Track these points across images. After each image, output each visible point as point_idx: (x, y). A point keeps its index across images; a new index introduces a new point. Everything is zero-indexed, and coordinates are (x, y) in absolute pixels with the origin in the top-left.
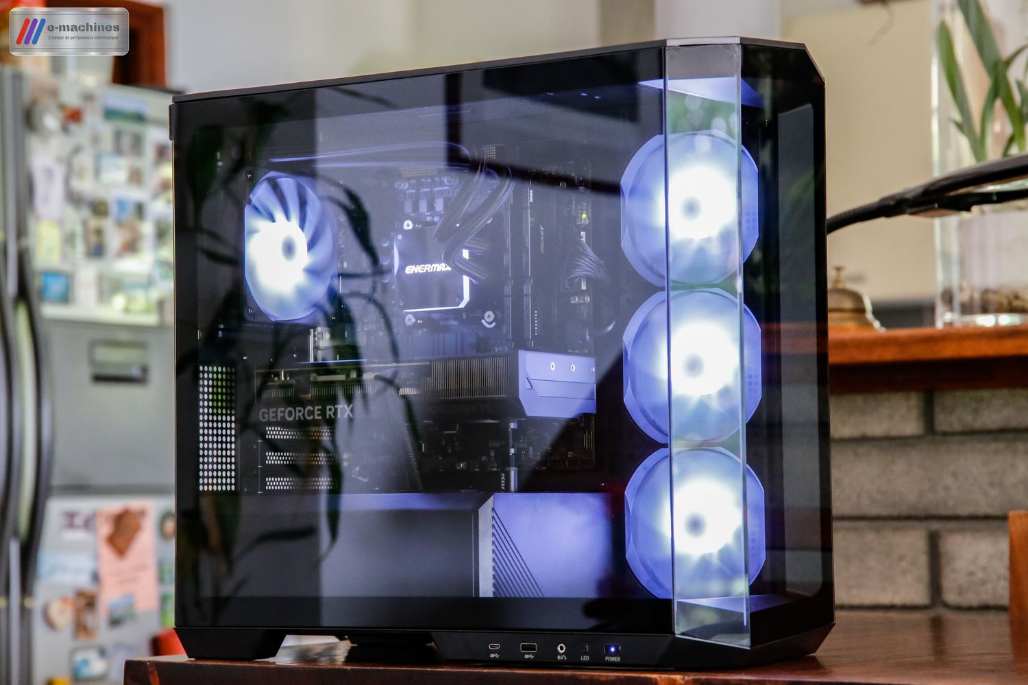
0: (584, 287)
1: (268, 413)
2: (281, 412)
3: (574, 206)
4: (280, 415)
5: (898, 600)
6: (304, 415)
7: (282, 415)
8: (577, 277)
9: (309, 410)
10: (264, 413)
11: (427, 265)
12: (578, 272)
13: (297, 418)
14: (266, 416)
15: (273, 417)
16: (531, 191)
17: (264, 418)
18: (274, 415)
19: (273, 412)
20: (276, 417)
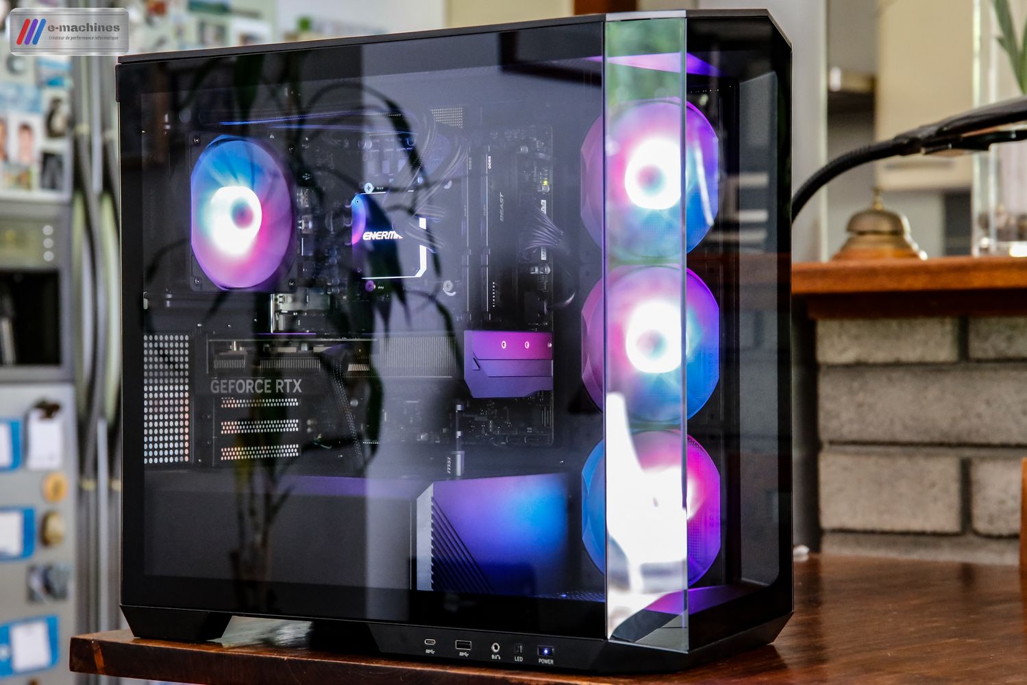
0: (544, 258)
1: (219, 385)
2: (232, 384)
3: (535, 172)
4: (231, 387)
5: (929, 526)
6: (254, 388)
7: (233, 387)
8: (535, 248)
9: (259, 383)
10: (215, 384)
11: (384, 232)
12: (535, 244)
13: (247, 391)
14: (217, 387)
15: (224, 389)
16: (490, 157)
17: (215, 389)
18: (225, 386)
19: (224, 384)
20: (227, 389)
